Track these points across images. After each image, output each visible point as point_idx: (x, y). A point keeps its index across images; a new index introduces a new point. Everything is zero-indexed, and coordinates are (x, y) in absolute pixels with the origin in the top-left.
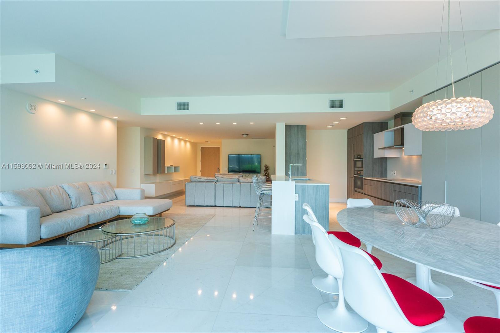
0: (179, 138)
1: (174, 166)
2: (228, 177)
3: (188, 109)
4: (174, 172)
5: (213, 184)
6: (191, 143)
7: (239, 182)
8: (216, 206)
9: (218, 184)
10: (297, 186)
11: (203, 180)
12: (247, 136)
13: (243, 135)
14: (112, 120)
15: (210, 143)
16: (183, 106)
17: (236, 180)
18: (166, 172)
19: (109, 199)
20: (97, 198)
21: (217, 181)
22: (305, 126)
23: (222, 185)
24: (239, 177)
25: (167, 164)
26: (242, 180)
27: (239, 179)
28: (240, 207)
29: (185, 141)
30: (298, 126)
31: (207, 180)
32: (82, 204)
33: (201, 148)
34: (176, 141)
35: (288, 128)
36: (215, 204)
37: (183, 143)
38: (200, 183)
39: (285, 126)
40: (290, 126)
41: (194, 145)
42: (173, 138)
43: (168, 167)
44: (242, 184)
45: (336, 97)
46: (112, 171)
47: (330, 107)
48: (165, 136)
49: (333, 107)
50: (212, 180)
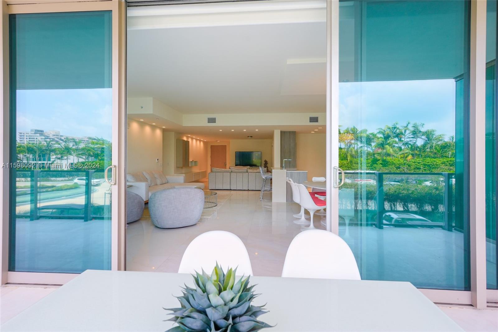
0: (196, 138)
1: (194, 161)
2: (239, 169)
3: (215, 122)
4: (195, 166)
5: (229, 173)
6: (204, 142)
7: (247, 172)
8: (231, 190)
9: (232, 174)
10: (287, 173)
11: (220, 171)
12: (251, 137)
13: (248, 137)
14: (160, 128)
15: (219, 142)
16: (212, 120)
17: (245, 171)
18: (190, 166)
19: (164, 182)
20: (159, 182)
21: (232, 172)
22: (295, 132)
23: (235, 174)
24: (247, 169)
25: (191, 160)
26: (249, 171)
27: (247, 170)
28: (248, 190)
29: (200, 141)
30: (290, 132)
31: (224, 171)
32: (153, 184)
33: (211, 146)
34: (194, 141)
35: (283, 133)
36: (230, 188)
37: (198, 142)
38: (219, 173)
39: (281, 132)
40: (284, 132)
41: (205, 144)
42: (192, 139)
43: (191, 162)
44: (249, 173)
45: (314, 115)
46: (160, 164)
47: (310, 122)
48: (188, 137)
49: (312, 122)
50: (228, 171)
